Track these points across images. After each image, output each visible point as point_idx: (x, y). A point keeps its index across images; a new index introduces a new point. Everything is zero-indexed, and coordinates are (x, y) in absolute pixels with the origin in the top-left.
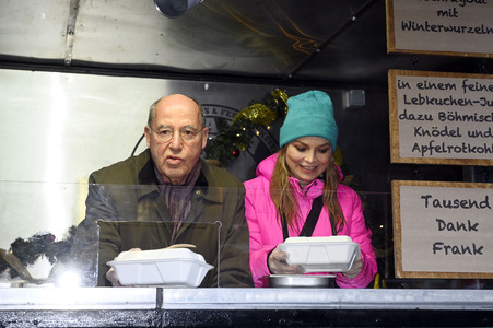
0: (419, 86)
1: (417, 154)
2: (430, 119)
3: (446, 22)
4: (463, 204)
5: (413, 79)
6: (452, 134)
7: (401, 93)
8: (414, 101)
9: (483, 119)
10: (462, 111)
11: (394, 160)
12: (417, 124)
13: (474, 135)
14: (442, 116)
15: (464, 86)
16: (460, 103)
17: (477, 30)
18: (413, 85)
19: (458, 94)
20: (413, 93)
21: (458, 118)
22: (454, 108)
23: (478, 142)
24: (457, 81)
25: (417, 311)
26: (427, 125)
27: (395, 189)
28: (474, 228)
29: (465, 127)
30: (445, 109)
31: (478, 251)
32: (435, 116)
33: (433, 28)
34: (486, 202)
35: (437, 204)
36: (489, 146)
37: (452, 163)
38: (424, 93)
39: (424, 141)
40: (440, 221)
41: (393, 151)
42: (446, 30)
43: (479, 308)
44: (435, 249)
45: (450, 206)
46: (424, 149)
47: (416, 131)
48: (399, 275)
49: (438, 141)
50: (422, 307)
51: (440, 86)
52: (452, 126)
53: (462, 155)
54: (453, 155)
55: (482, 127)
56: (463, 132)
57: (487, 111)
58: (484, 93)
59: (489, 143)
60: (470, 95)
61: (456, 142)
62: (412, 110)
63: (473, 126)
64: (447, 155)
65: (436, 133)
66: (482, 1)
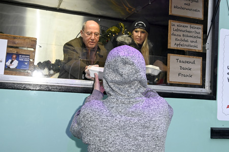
0: (178, 26)
1: (176, 46)
2: (180, 36)
3: (187, 7)
4: (188, 62)
5: (176, 23)
6: (186, 41)
7: (172, 27)
8: (176, 30)
9: (195, 37)
10: (189, 34)
11: (169, 48)
12: (176, 37)
13: (192, 42)
14: (184, 35)
15: (190, 27)
16: (189, 32)
17: (195, 10)
18: (176, 25)
19: (188, 29)
20: (176, 28)
21: (188, 36)
22: (187, 33)
23: (193, 44)
24: (188, 25)
25: (172, 93)
26: (179, 38)
27: (168, 56)
28: (190, 69)
29: (190, 39)
30: (185, 33)
31: (191, 76)
32: (182, 35)
33: (183, 8)
34: (194, 62)
35: (180, 62)
37: (185, 50)
38: (179, 28)
39: (178, 42)
40: (181, 67)
41: (169, 45)
42: (187, 9)
43: (189, 93)
44: (179, 75)
45: (184, 62)
46: (178, 45)
47: (176, 39)
48: (168, 82)
49: (182, 43)
50: (174, 92)
51: (184, 26)
52: (186, 39)
53: (188, 48)
54: (186, 47)
55: (194, 40)
56: (189, 41)
57: (196, 35)
58: (196, 30)
59: (196, 44)
60: (192, 30)
61: (187, 43)
62: (175, 33)
63: (192, 39)
64: (184, 47)
65: (182, 40)
66: (197, 1)
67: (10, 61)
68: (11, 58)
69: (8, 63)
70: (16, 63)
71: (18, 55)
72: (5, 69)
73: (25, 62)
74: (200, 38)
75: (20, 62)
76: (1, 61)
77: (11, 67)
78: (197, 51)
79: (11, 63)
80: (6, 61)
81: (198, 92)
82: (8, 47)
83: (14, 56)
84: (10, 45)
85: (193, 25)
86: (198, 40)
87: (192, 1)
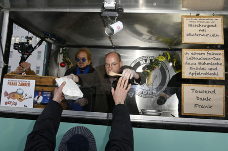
0: (192, 54)
1: (191, 76)
2: (196, 64)
3: (202, 33)
4: (206, 92)
5: (190, 51)
6: (203, 69)
7: (185, 56)
8: (190, 59)
9: (214, 64)
10: (207, 62)
12: (191, 66)
13: (211, 69)
14: (200, 63)
15: (208, 54)
16: (206, 59)
17: (213, 36)
18: (190, 53)
19: (205, 56)
20: (190, 56)
21: (205, 64)
22: (204, 61)
23: (212, 72)
24: (205, 51)
26: (194, 66)
28: (209, 100)
29: (207, 67)
30: (201, 61)
31: (211, 107)
32: (197, 63)
33: (197, 35)
34: (214, 91)
35: (196, 92)
37: (203, 78)
38: (193, 56)
40: (197, 97)
42: (202, 36)
43: (210, 125)
44: (195, 106)
45: (201, 92)
46: (193, 74)
47: (190, 68)
49: (198, 71)
50: (190, 124)
51: (199, 54)
52: (203, 66)
53: (206, 76)
54: (203, 76)
55: (214, 67)
57: (215, 62)
58: (215, 56)
59: (216, 72)
60: (210, 56)
61: (204, 72)
62: (189, 61)
63: (210, 66)
64: (201, 76)
65: (197, 69)
66: (215, 26)
67: (37, 96)
68: (38, 94)
69: (36, 99)
70: (41, 98)
72: (34, 103)
73: (48, 97)
74: (221, 64)
75: (44, 97)
76: (31, 97)
77: (38, 102)
78: (218, 79)
79: (38, 98)
81: (222, 125)
82: (36, 85)
83: (40, 93)
84: (37, 84)
85: (211, 51)
86: (218, 67)
87: (209, 26)
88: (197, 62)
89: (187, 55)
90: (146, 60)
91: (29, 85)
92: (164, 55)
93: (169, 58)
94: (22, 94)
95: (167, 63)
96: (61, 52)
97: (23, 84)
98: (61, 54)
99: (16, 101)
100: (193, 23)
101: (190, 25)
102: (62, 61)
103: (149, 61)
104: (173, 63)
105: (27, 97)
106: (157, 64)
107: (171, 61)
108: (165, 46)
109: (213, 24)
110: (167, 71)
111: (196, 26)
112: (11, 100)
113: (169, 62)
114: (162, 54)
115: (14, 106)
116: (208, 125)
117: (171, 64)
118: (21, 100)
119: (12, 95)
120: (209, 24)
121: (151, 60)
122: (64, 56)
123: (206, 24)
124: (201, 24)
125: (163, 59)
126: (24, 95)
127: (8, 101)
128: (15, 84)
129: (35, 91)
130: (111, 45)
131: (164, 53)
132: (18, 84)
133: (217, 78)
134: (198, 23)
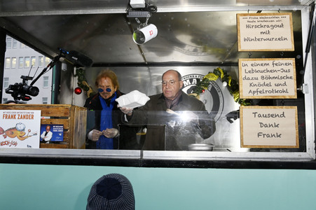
0: (252, 65)
1: (251, 95)
2: (257, 79)
3: (265, 36)
4: (272, 116)
5: (250, 62)
6: (267, 85)
7: (243, 69)
8: (249, 72)
9: (282, 78)
10: (272, 75)
11: (241, 97)
12: (251, 81)
13: (278, 85)
14: (263, 77)
15: (273, 64)
16: (271, 71)
17: (279, 39)
18: (249, 65)
19: (270, 68)
20: (249, 68)
21: (270, 78)
22: (268, 74)
23: (280, 88)
24: (270, 61)
26: (255, 82)
27: (241, 110)
28: (277, 126)
29: (273, 82)
30: (264, 74)
31: (279, 136)
32: (259, 78)
33: (258, 40)
34: (283, 114)
35: (260, 116)
36: (285, 90)
37: (267, 98)
38: (254, 68)
40: (261, 123)
41: (240, 94)
42: (265, 40)
43: (279, 160)
44: (259, 135)
45: (266, 117)
46: (254, 92)
47: (251, 85)
48: (242, 146)
49: (261, 89)
50: (252, 160)
51: (262, 65)
52: (267, 82)
53: (272, 94)
54: (268, 94)
55: (282, 82)
56: (273, 84)
57: (284, 74)
58: (282, 67)
60: (276, 68)
61: (269, 89)
62: (249, 75)
63: (277, 81)
64: (265, 95)
65: (260, 85)
66: (282, 26)
67: (44, 133)
69: (43, 136)
70: (50, 135)
71: (51, 126)
72: (41, 142)
73: (60, 132)
74: (291, 78)
75: (54, 133)
76: (36, 134)
77: (46, 140)
78: (288, 98)
79: (46, 135)
80: (41, 133)
81: (294, 159)
83: (48, 128)
85: (277, 61)
86: (288, 81)
87: (273, 27)
88: (259, 75)
89: (245, 68)
90: (191, 80)
91: (32, 118)
92: (216, 72)
93: (222, 76)
94: (24, 130)
95: (219, 83)
96: (75, 73)
97: (24, 117)
98: (76, 76)
99: (16, 139)
100: (252, 24)
101: (248, 26)
102: (77, 86)
103: (195, 81)
104: (228, 83)
105: (30, 134)
106: (207, 85)
107: (225, 79)
108: (217, 60)
109: (280, 24)
110: (220, 94)
111: (256, 27)
112: (8, 139)
113: (223, 81)
114: (212, 70)
115: (13, 146)
116: (277, 160)
117: (225, 84)
118: (22, 138)
119: (9, 132)
120: (273, 24)
121: (198, 80)
122: (79, 79)
123: (270, 24)
124: (263, 24)
125: (214, 78)
126: (26, 131)
127: (4, 140)
128: (13, 117)
129: (41, 125)
130: (143, 61)
131: (215, 70)
132: (17, 117)
133: (287, 96)
134: (259, 24)
